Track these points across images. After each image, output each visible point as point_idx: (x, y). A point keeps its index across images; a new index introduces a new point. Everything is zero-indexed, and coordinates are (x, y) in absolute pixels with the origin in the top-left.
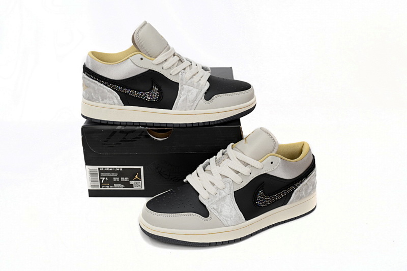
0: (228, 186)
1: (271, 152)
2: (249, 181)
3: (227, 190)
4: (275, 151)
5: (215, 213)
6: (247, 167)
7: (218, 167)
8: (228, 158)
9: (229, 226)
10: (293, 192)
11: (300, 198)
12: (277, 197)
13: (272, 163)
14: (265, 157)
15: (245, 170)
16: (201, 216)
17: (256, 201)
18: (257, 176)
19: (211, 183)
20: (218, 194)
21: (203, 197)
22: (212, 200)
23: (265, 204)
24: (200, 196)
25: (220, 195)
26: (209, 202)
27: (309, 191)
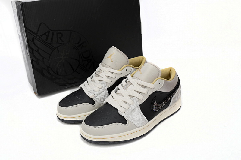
0: (135, 102)
1: (158, 77)
2: (148, 97)
3: (135, 105)
4: (160, 76)
5: (131, 121)
6: (145, 89)
7: (126, 91)
8: (131, 84)
9: (140, 127)
10: (171, 99)
11: (175, 102)
12: (164, 104)
13: (159, 84)
14: (155, 81)
15: (144, 91)
16: (122, 124)
17: (153, 108)
18: (152, 93)
19: (124, 101)
20: (130, 108)
21: (121, 112)
22: (127, 113)
23: (158, 109)
24: (119, 111)
25: (131, 108)
26: (125, 114)
27: (179, 97)
